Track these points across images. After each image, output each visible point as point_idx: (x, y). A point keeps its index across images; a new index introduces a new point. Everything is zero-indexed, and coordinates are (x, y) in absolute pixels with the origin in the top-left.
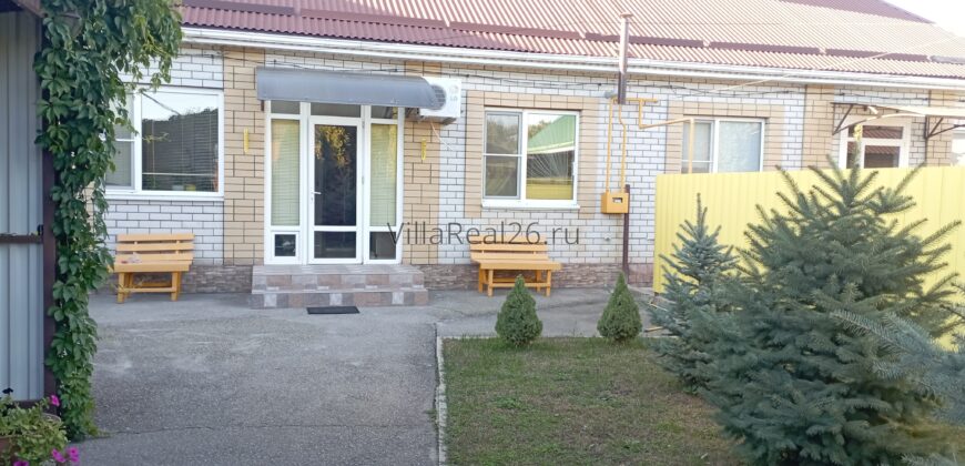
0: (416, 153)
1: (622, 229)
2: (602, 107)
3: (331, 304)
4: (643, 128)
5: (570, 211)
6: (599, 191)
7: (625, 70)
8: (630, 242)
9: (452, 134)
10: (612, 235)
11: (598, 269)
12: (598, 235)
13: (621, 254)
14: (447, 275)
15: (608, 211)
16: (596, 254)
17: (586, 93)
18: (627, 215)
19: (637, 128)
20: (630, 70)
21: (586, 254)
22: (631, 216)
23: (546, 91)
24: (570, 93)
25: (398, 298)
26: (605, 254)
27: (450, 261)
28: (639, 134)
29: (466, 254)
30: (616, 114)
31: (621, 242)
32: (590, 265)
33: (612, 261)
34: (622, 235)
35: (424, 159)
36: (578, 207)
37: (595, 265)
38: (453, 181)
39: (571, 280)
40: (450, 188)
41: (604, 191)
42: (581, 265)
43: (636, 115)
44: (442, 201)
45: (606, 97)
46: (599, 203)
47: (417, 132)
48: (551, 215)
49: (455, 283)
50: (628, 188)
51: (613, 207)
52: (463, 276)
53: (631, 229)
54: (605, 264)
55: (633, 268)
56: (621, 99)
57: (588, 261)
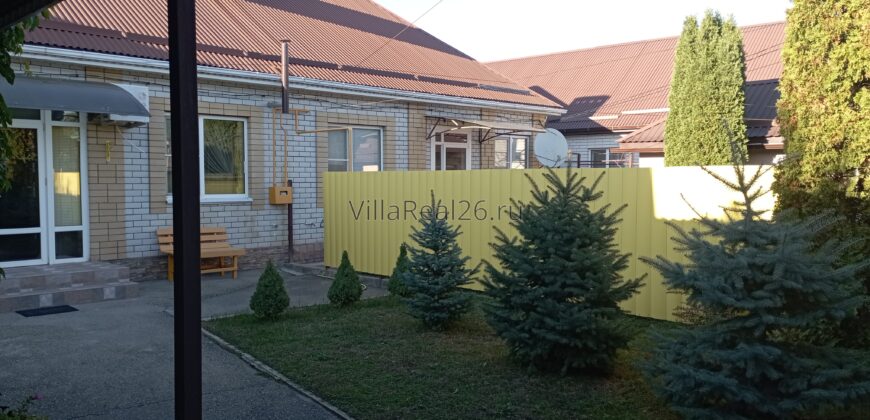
0: (100, 155)
1: (286, 217)
2: (266, 115)
3: (41, 306)
4: (299, 133)
5: (244, 203)
6: (267, 186)
7: (287, 85)
8: (294, 227)
9: (135, 136)
10: (279, 222)
11: (269, 252)
12: (268, 223)
13: (286, 238)
14: (136, 268)
15: (277, 202)
16: (266, 239)
17: (253, 103)
18: (290, 206)
19: (294, 133)
20: (291, 86)
21: (258, 240)
22: (294, 206)
23: (219, 100)
24: (239, 102)
25: (109, 292)
26: (273, 239)
27: (139, 255)
28: (296, 138)
29: (154, 247)
30: (278, 121)
31: (286, 227)
32: (263, 249)
33: (280, 244)
34: (287, 222)
35: (109, 160)
36: (251, 200)
37: (267, 249)
38: (138, 180)
39: (248, 263)
40: (135, 187)
41: (271, 185)
42: (255, 250)
43: (293, 122)
44: (127, 199)
45: (269, 106)
46: (267, 196)
47: (100, 134)
48: (228, 208)
49: (144, 275)
50: (290, 183)
51: (281, 199)
52: (152, 267)
53: (294, 217)
54: (274, 247)
55: (296, 249)
56: (285, 109)
57: (260, 245)
